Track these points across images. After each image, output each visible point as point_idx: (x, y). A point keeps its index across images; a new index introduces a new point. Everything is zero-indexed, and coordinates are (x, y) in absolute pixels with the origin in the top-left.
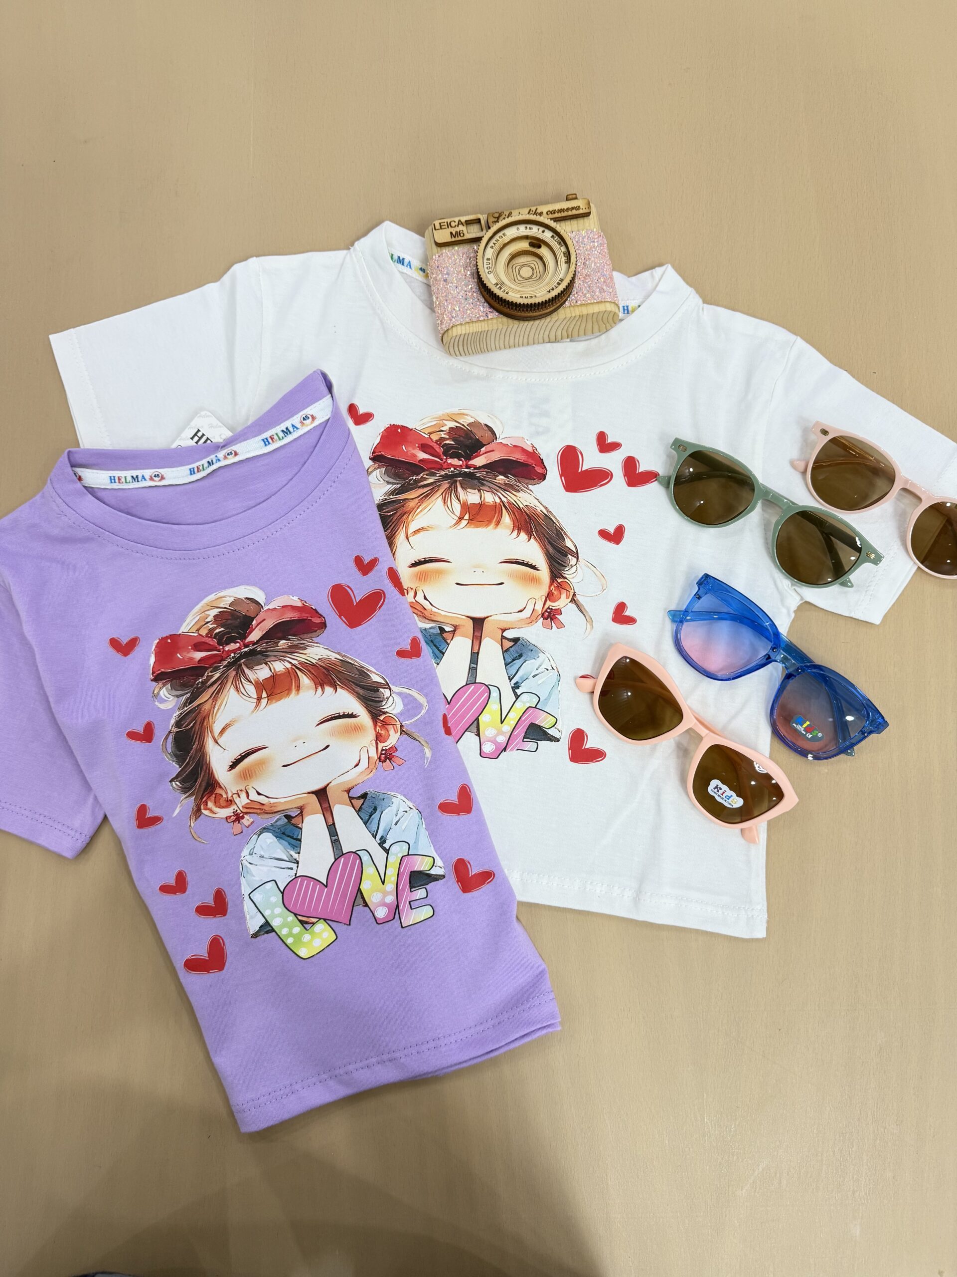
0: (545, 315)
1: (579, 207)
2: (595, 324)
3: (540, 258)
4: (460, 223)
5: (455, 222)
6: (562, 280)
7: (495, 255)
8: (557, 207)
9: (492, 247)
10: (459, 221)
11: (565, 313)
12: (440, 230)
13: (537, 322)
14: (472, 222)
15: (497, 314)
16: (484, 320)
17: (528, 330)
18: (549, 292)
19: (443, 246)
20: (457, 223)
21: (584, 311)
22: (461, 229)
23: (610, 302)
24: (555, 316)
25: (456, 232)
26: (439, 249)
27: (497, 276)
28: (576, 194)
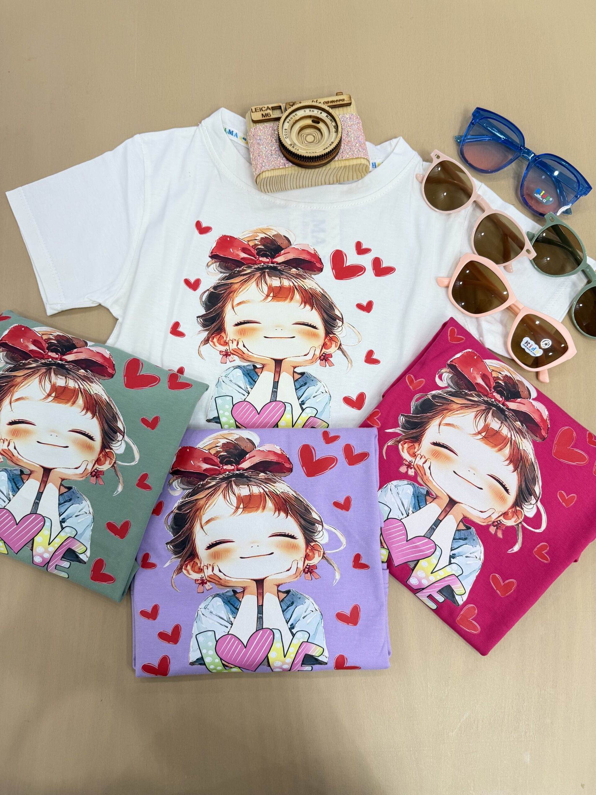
0: (322, 165)
1: (344, 99)
2: (354, 173)
3: (319, 130)
4: (268, 108)
5: (265, 107)
6: (332, 143)
7: (290, 127)
8: (330, 99)
9: (288, 122)
10: (268, 107)
11: (335, 164)
12: (255, 113)
13: (317, 170)
14: (276, 108)
15: (291, 164)
16: (283, 168)
17: (311, 175)
18: (325, 149)
19: (257, 123)
20: (266, 109)
21: (347, 163)
22: (269, 112)
23: (364, 158)
24: (328, 166)
25: (266, 114)
26: (255, 124)
27: (291, 140)
28: (342, 93)
